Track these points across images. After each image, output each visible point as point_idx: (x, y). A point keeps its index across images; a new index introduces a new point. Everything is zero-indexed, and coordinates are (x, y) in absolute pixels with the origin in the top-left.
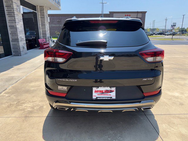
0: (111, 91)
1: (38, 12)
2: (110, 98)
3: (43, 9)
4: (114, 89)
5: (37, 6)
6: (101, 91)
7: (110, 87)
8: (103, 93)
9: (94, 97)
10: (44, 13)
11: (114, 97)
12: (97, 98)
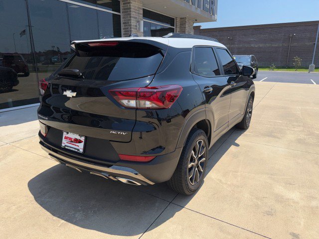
0: (80, 142)
1: (176, 27)
2: (76, 151)
3: (185, 22)
4: (83, 139)
5: (177, 18)
6: (70, 139)
7: (81, 136)
8: (72, 141)
9: (63, 145)
10: (185, 28)
11: (81, 151)
12: (65, 146)
